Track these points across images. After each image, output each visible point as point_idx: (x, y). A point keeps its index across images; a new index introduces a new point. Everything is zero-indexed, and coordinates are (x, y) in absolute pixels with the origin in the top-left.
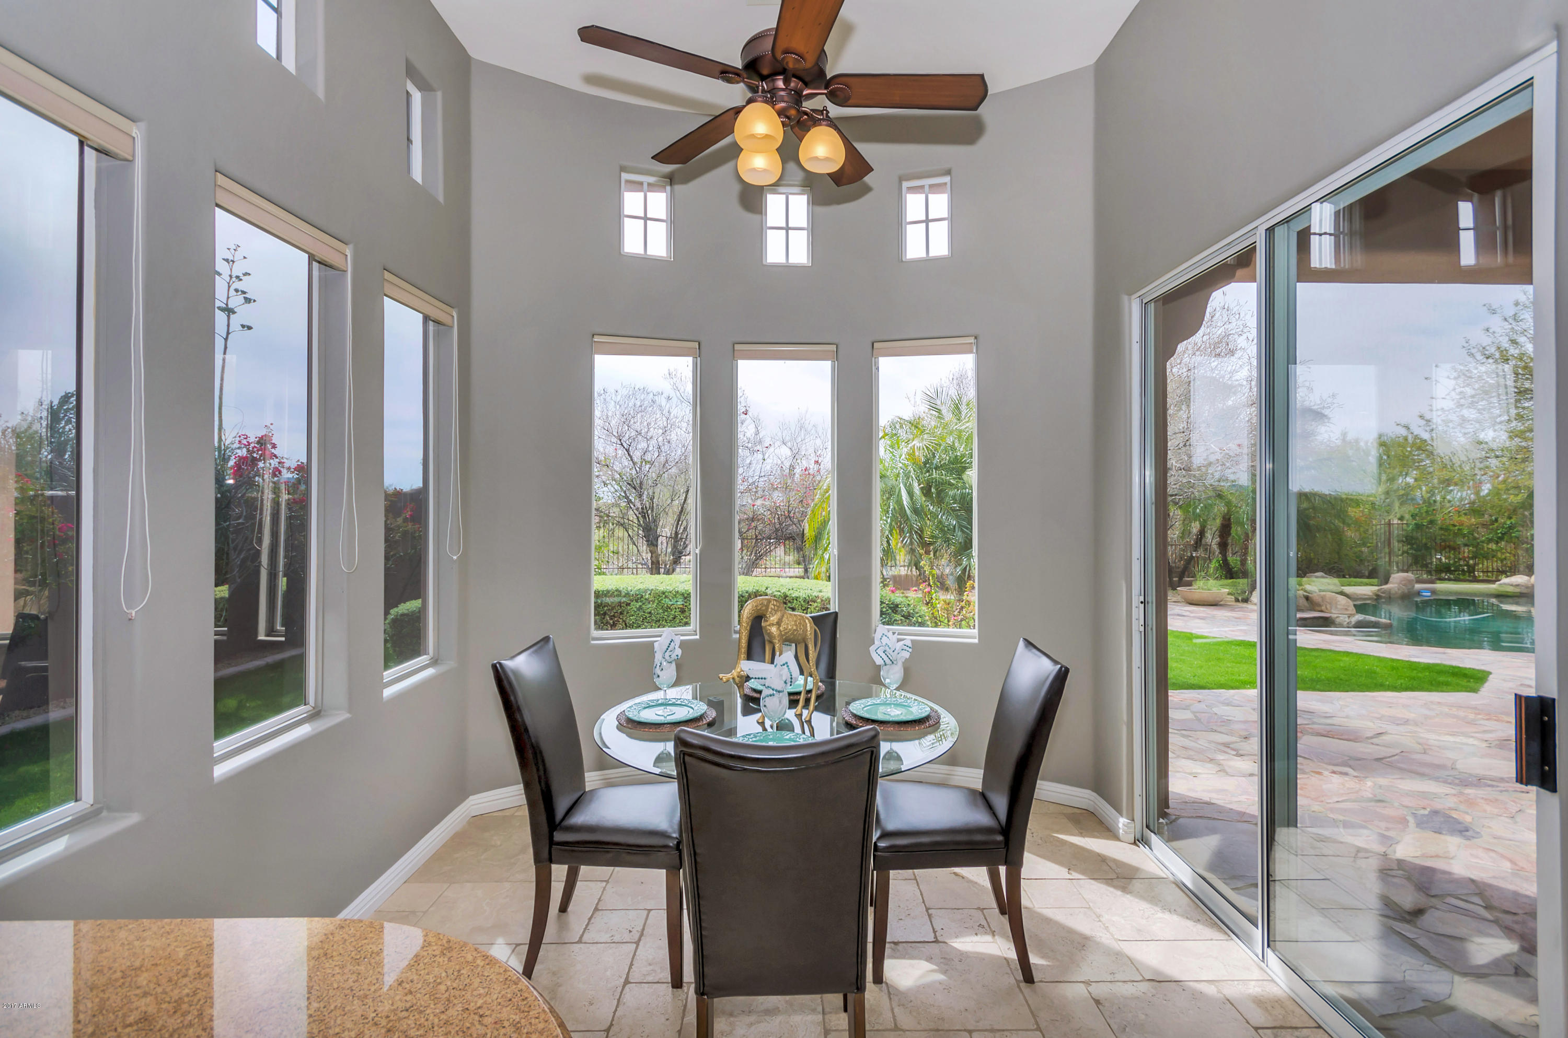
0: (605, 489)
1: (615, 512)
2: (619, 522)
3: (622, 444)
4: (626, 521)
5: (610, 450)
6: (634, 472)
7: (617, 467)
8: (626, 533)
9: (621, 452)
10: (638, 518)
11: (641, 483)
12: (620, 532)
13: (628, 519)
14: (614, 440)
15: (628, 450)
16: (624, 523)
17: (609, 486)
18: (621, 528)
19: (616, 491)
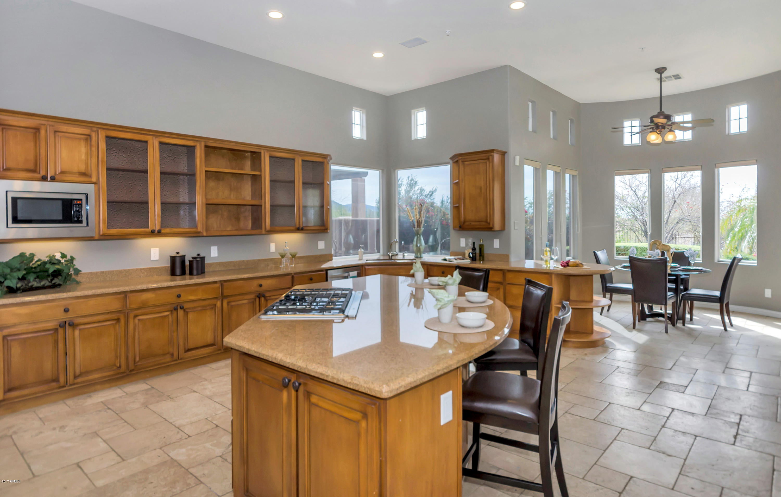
0: (623, 212)
1: (628, 223)
2: (630, 228)
3: (632, 189)
4: (634, 228)
5: (625, 192)
6: (638, 202)
7: (629, 200)
8: (634, 234)
9: (631, 192)
10: (641, 227)
11: (642, 208)
12: (631, 233)
13: (636, 227)
14: (627, 187)
15: (635, 192)
16: (634, 229)
17: (625, 210)
18: (632, 231)
19: (629, 213)
